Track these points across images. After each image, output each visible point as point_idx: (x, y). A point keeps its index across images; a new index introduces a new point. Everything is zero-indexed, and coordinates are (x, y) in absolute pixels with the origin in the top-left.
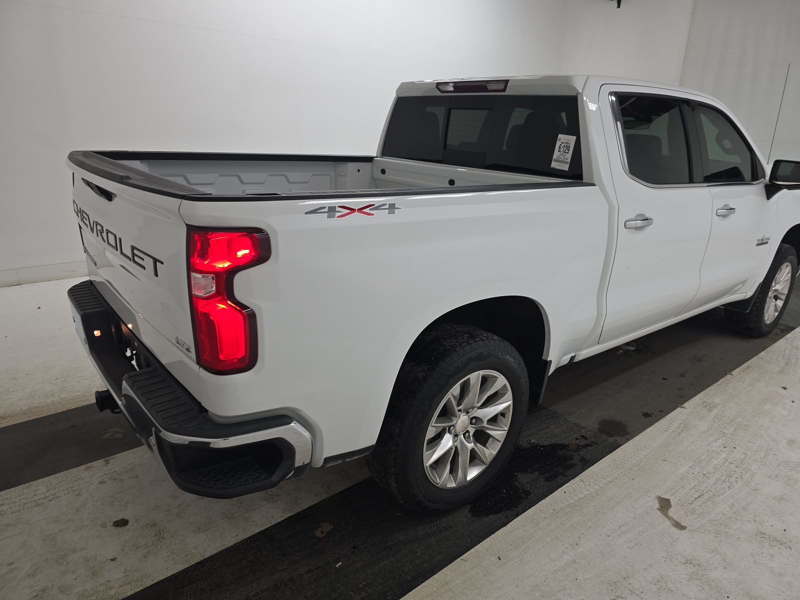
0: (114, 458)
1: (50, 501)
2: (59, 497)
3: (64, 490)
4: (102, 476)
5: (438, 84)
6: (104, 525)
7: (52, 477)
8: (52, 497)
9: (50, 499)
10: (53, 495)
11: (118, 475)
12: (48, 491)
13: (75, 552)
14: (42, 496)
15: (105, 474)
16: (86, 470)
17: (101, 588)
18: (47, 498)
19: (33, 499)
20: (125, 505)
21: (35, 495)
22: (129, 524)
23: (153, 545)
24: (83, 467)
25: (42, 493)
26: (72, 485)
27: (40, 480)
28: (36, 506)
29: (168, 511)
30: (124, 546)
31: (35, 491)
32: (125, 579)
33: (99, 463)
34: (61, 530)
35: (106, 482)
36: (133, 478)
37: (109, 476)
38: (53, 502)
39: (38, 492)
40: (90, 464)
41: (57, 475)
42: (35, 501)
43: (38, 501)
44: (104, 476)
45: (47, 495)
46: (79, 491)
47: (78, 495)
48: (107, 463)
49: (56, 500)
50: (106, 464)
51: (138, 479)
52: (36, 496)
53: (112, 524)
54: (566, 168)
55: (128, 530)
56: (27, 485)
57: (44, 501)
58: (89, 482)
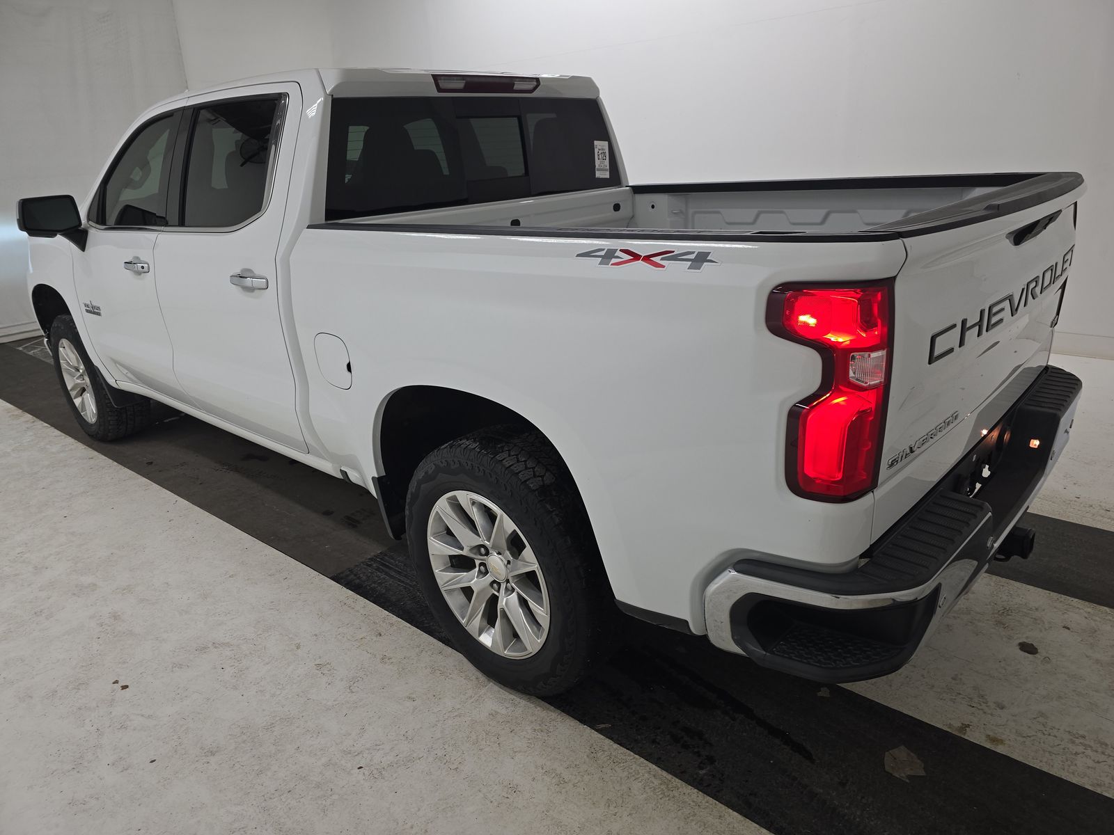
0: (950, 726)
1: (1084, 737)
2: (1069, 732)
3: (1055, 736)
4: (992, 715)
5: (436, 77)
6: (1047, 660)
7: (1055, 771)
8: (1077, 741)
9: (1082, 741)
10: (1073, 742)
11: (971, 699)
12: (1076, 754)
13: (1097, 660)
14: (1089, 752)
15: (985, 713)
16: (1001, 742)
17: (1097, 618)
18: (1085, 745)
19: (1102, 758)
20: (1005, 660)
21: (1098, 762)
22: (1021, 641)
23: (1019, 611)
24: (1000, 749)
25: (1087, 756)
26: (1039, 734)
27: (1075, 780)
28: (1106, 745)
29: (971, 623)
30: (1046, 629)
31: (1095, 768)
32: (1071, 610)
33: (976, 737)
34: (1096, 691)
35: (995, 703)
36: (961, 679)
37: (984, 706)
38: (1081, 733)
39: (1090, 763)
40: (988, 745)
41: (1045, 769)
42: (1103, 753)
43: (1100, 750)
44: (989, 712)
45: (1081, 749)
46: (1038, 719)
47: (1042, 714)
48: (964, 727)
49: (1074, 732)
50: (968, 726)
51: (956, 675)
52: (1096, 760)
53: (1037, 655)
54: (607, 175)
55: (1027, 638)
56: (1099, 791)
57: (1092, 744)
58: (1014, 721)
